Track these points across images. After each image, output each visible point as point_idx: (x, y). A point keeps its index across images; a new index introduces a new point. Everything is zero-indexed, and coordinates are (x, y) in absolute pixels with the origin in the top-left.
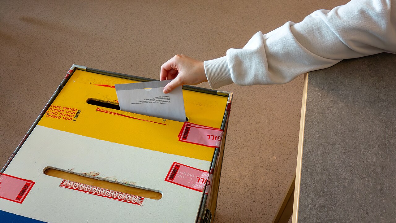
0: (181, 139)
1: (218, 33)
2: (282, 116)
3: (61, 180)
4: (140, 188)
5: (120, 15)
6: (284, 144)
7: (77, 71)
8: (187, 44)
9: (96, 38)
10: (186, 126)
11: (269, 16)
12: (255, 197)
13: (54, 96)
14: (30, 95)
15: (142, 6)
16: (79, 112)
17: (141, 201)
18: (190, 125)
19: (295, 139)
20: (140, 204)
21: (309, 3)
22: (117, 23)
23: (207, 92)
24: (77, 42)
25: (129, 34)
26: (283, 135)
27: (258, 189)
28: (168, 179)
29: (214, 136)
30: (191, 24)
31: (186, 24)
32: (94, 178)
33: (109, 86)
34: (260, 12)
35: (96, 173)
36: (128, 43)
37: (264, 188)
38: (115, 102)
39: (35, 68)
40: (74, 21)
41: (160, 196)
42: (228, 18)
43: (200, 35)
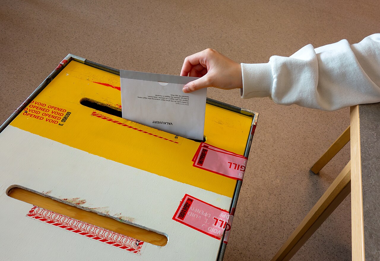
0: (196, 164)
1: (227, 42)
2: (287, 136)
3: (31, 206)
4: (139, 227)
5: (126, 8)
6: (288, 167)
7: (72, 62)
8: (195, 48)
9: (97, 27)
10: (202, 148)
11: (279, 32)
12: (255, 224)
13: (39, 90)
14: (11, 79)
15: (151, 3)
16: (69, 114)
17: (139, 247)
18: (207, 147)
19: (299, 163)
20: (137, 251)
21: (317, 26)
22: (122, 15)
23: (229, 108)
24: (75, 28)
25: (134, 29)
26: (288, 157)
27: (258, 215)
28: (176, 218)
29: (236, 165)
30: (200, 28)
31: (195, 28)
32: (77, 207)
33: (111, 86)
34: (269, 27)
35: (81, 199)
36: (132, 37)
37: (265, 214)
38: (117, 107)
39: (22, 49)
40: (75, 6)
41: (164, 241)
42: (238, 28)
43: (209, 41)
